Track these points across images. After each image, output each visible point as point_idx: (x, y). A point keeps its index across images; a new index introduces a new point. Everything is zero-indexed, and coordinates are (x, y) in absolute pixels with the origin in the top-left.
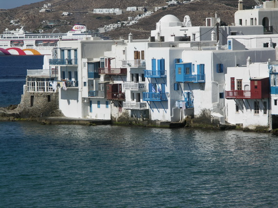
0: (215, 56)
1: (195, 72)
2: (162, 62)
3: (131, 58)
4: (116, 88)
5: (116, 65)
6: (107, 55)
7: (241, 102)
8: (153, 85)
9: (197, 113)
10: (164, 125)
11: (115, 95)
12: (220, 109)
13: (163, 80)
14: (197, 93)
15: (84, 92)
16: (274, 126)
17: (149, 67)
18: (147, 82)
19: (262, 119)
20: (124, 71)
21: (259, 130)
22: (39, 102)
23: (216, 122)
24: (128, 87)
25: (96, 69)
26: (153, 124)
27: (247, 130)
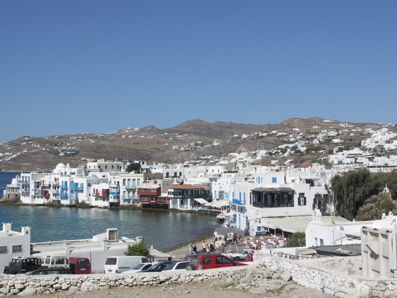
0: (87, 180)
1: (79, 186)
2: (66, 182)
3: (53, 180)
4: (46, 192)
5: (46, 184)
6: (42, 179)
7: (97, 197)
8: (62, 191)
9: (80, 201)
10: (67, 206)
11: (46, 195)
12: (89, 200)
13: (66, 189)
14: (80, 194)
15: (32, 193)
16: (111, 206)
17: (60, 184)
18: (60, 189)
19: (106, 204)
20: (50, 185)
21: (105, 208)
22: (12, 197)
23: (88, 205)
24: (51, 191)
25: (38, 184)
26: (62, 206)
27: (100, 208)
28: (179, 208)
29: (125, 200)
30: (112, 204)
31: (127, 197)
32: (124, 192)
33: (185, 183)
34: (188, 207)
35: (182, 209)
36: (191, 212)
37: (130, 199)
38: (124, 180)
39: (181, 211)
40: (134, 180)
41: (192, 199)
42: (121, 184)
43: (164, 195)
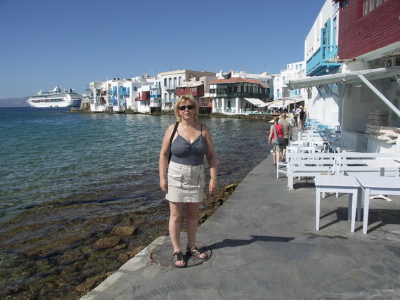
0: (133, 85)
1: (127, 91)
2: (116, 87)
3: (107, 87)
4: (104, 99)
5: (104, 90)
6: (101, 86)
8: (114, 97)
9: (128, 107)
13: (115, 94)
14: (127, 99)
15: (95, 102)
16: (152, 111)
17: (112, 90)
19: (146, 109)
20: (106, 92)
21: (146, 113)
22: (85, 106)
24: (107, 98)
25: (99, 92)
26: (114, 112)
28: (223, 112)
29: (167, 104)
30: (153, 109)
31: (168, 101)
32: (166, 94)
33: (233, 76)
34: (236, 110)
35: (228, 114)
36: (239, 117)
37: (171, 104)
38: (165, 79)
39: (226, 116)
40: (175, 78)
41: (241, 98)
42: (162, 84)
43: (207, 95)
